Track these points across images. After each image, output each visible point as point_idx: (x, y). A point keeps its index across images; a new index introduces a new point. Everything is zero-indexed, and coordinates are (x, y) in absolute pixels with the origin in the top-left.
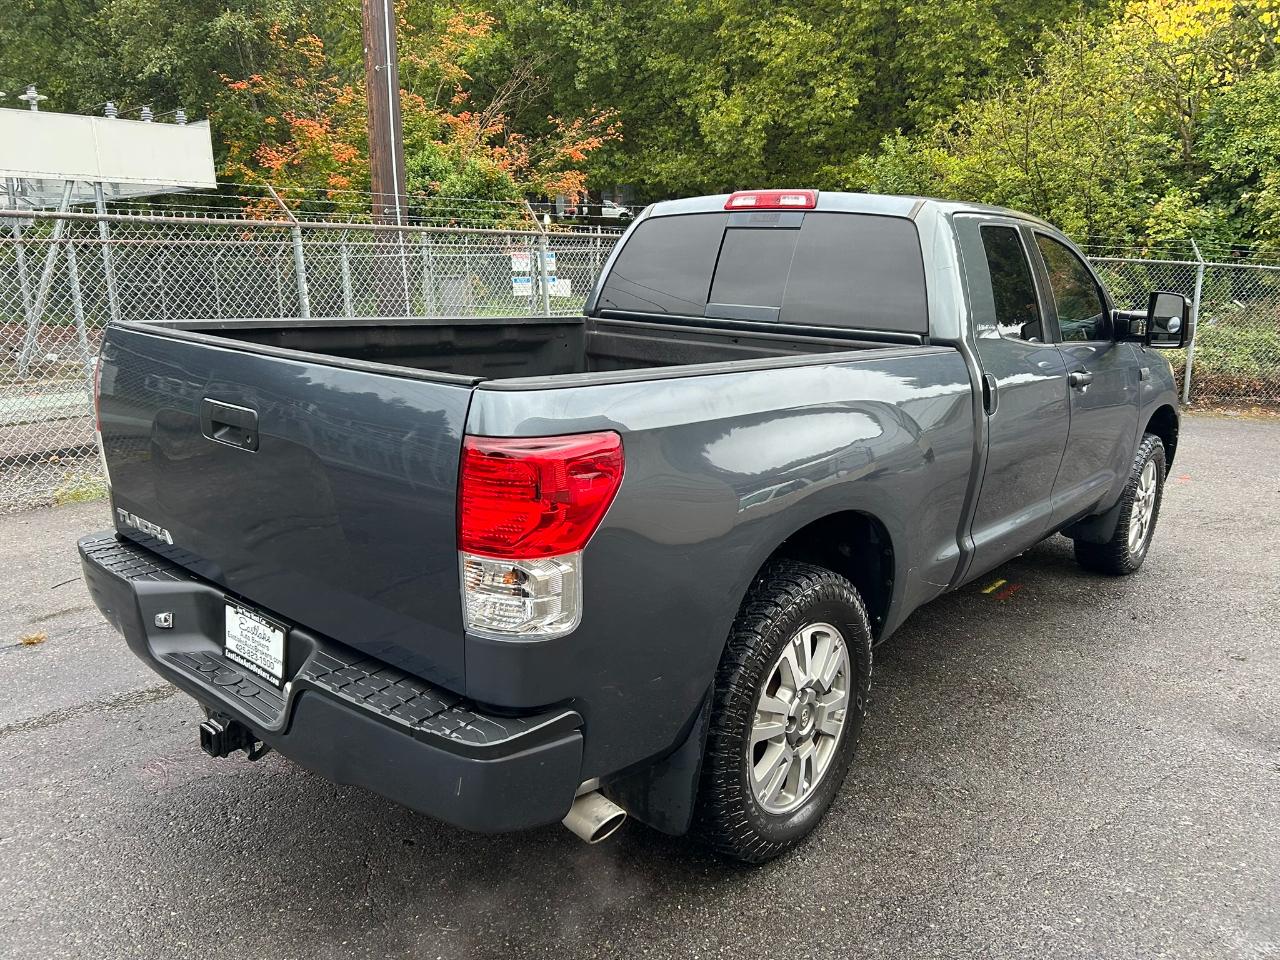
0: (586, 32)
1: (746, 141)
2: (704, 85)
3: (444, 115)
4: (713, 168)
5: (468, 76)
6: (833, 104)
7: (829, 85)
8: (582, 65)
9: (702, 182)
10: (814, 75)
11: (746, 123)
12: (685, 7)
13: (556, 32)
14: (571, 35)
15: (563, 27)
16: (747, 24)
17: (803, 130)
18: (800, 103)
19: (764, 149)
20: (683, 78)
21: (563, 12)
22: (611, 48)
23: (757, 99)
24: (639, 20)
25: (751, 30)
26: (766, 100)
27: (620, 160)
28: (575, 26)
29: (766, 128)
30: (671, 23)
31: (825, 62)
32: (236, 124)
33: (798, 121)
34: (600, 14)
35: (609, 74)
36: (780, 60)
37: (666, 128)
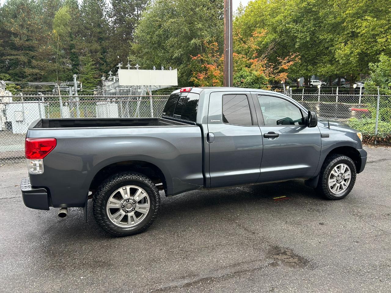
0: (300, 30)
1: (351, 59)
2: (338, 42)
3: (250, 60)
4: (341, 68)
5: (259, 48)
6: (384, 44)
7: (383, 37)
8: (298, 40)
9: (337, 73)
10: (378, 35)
11: (352, 53)
12: (333, 18)
13: (291, 31)
14: (295, 32)
15: (293, 30)
16: (353, 21)
17: (373, 54)
18: (372, 45)
19: (358, 61)
20: (332, 40)
21: (293, 25)
22: (308, 34)
23: (356, 45)
24: (319, 24)
25: (355, 22)
26: (359, 45)
27: (310, 68)
28: (297, 29)
29: (359, 54)
30: (328, 24)
31: (382, 30)
32: (194, 68)
33: (372, 51)
34: (305, 24)
35: (307, 42)
36: (364, 31)
37: (326, 56)
